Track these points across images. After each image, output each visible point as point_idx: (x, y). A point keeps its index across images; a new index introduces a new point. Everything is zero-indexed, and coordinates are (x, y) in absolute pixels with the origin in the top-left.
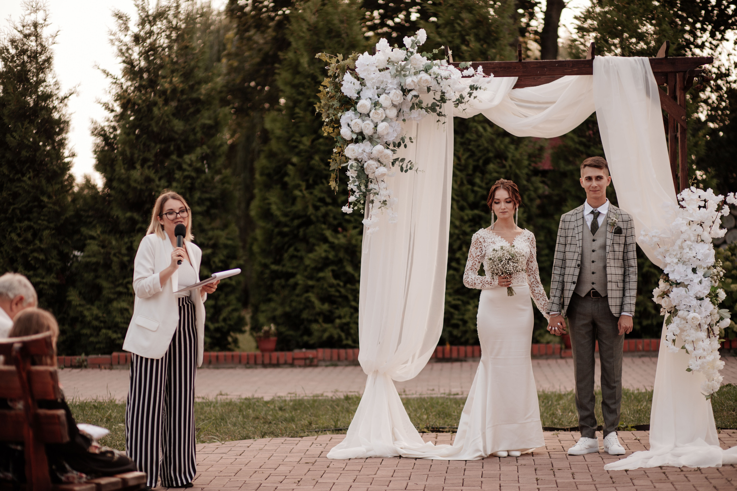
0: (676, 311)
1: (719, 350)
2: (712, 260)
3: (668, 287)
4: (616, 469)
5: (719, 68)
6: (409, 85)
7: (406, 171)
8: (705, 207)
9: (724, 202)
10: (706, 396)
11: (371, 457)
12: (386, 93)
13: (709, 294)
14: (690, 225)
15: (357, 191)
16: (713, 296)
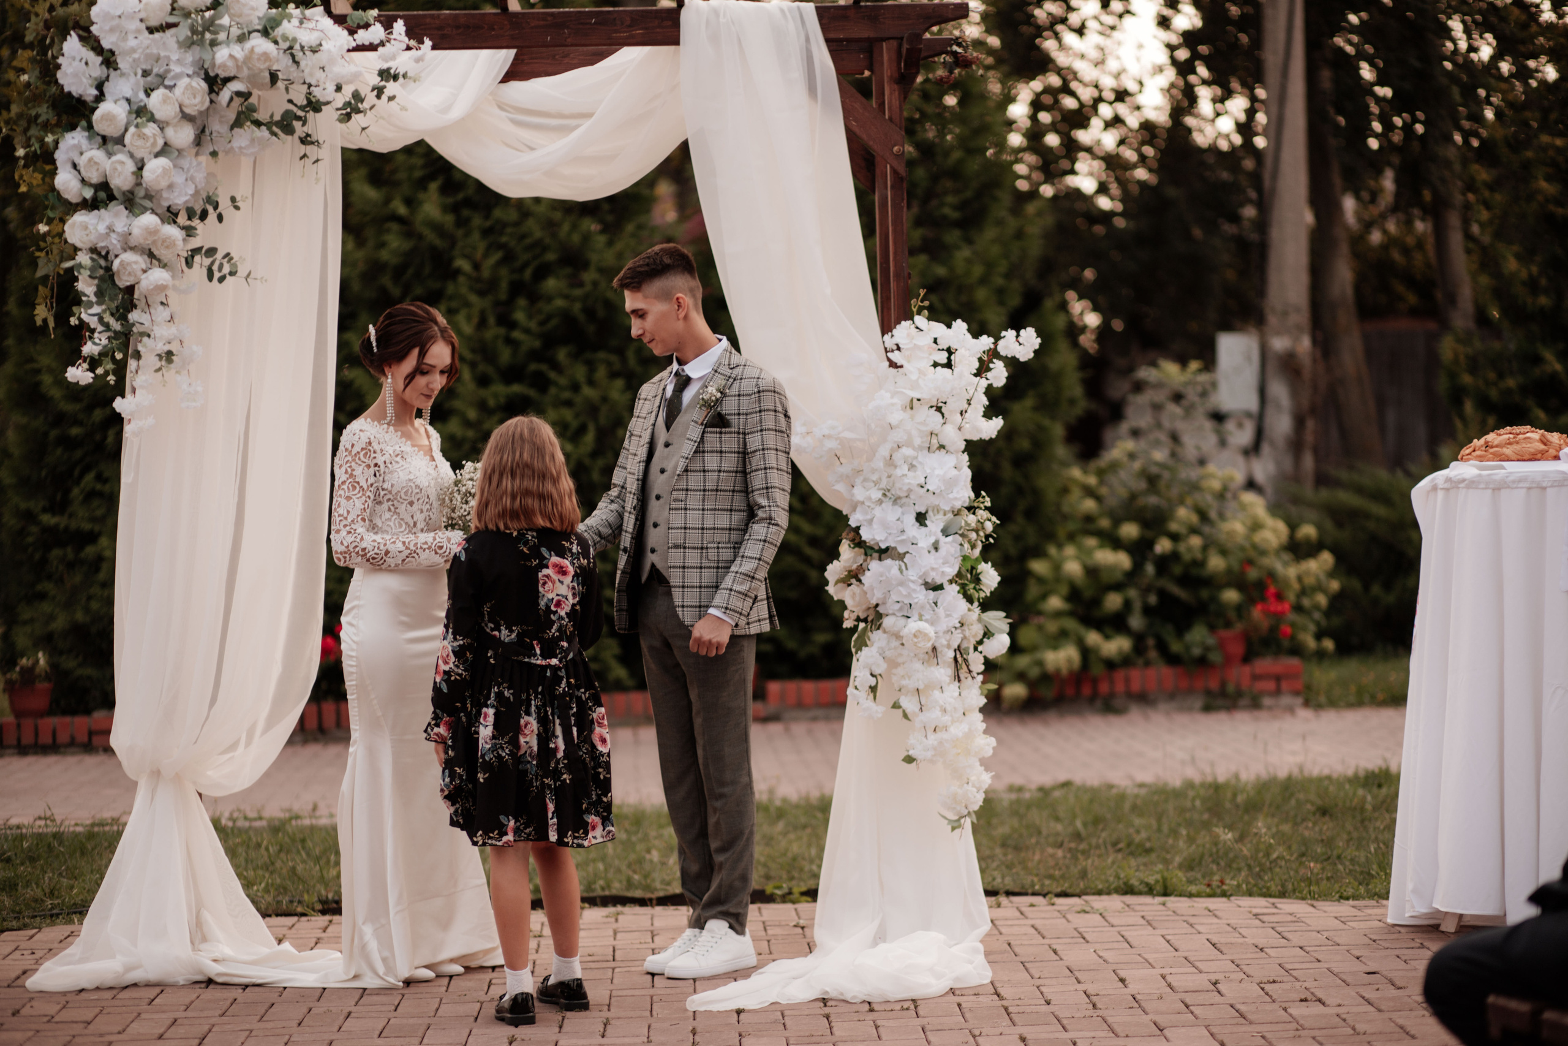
0: (879, 616)
1: (981, 710)
2: (964, 493)
3: (861, 560)
4: (715, 1008)
5: (1117, 76)
6: (223, 66)
7: (221, 280)
8: (949, 365)
9: (994, 354)
10: (950, 821)
11: (135, 985)
12: (166, 87)
13: (959, 575)
14: (912, 408)
15: (100, 328)
16: (966, 580)
